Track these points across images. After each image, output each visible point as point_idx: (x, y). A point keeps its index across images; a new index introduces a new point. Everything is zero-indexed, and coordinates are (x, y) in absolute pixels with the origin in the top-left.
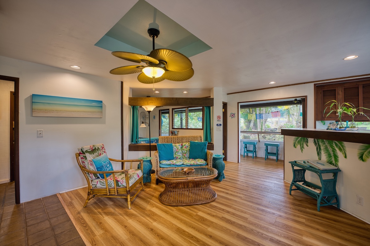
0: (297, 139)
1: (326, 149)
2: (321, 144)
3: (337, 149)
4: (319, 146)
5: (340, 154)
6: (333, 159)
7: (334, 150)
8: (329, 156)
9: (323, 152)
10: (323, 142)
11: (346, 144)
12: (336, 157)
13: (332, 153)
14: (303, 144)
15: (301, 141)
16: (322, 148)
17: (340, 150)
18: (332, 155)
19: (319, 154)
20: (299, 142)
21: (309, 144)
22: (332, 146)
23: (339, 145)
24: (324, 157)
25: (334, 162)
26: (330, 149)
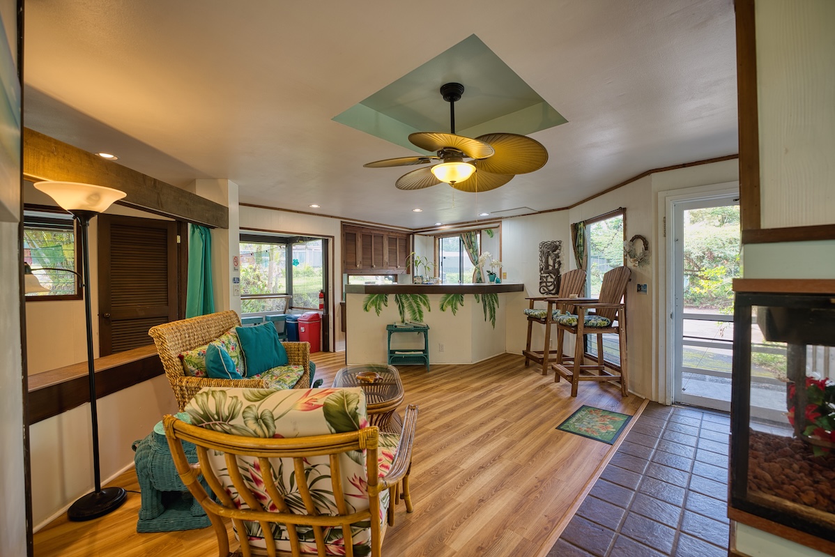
0: (370, 299)
1: (410, 306)
2: (403, 301)
3: (421, 304)
4: (402, 303)
5: (424, 308)
6: (418, 316)
7: (418, 306)
8: (414, 313)
9: (406, 310)
10: (407, 297)
11: (429, 296)
12: (420, 312)
13: (416, 309)
14: (379, 305)
15: (377, 300)
16: (405, 305)
17: (425, 304)
18: (417, 311)
19: (402, 313)
20: (372, 303)
21: (388, 303)
22: (416, 302)
23: (423, 299)
24: (408, 315)
25: (419, 318)
26: (415, 305)
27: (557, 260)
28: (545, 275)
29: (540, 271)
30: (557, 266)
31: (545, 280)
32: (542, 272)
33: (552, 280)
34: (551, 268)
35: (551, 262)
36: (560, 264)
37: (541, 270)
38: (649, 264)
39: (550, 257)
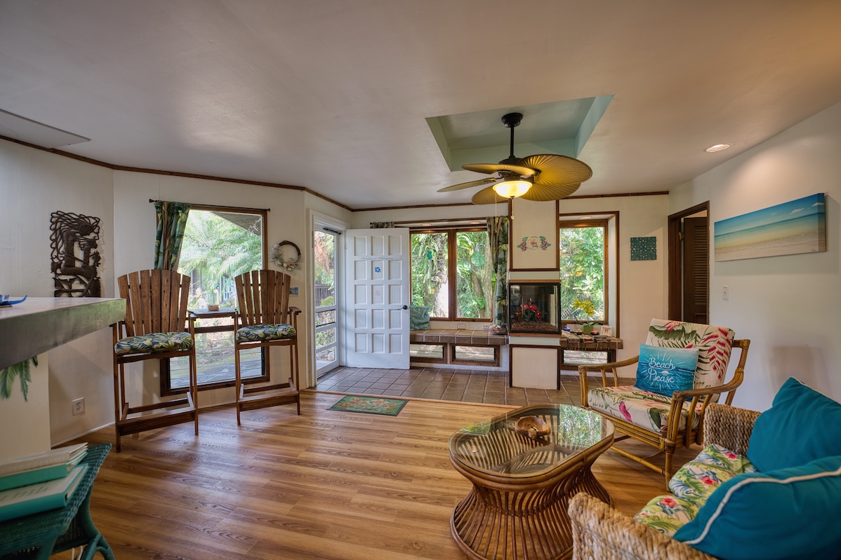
27: (93, 251)
28: (68, 278)
29: (54, 270)
30: (91, 262)
31: (66, 287)
32: (59, 271)
33: (82, 287)
34: (78, 264)
35: (79, 254)
36: (97, 257)
37: (55, 267)
38: (300, 269)
39: (76, 245)
